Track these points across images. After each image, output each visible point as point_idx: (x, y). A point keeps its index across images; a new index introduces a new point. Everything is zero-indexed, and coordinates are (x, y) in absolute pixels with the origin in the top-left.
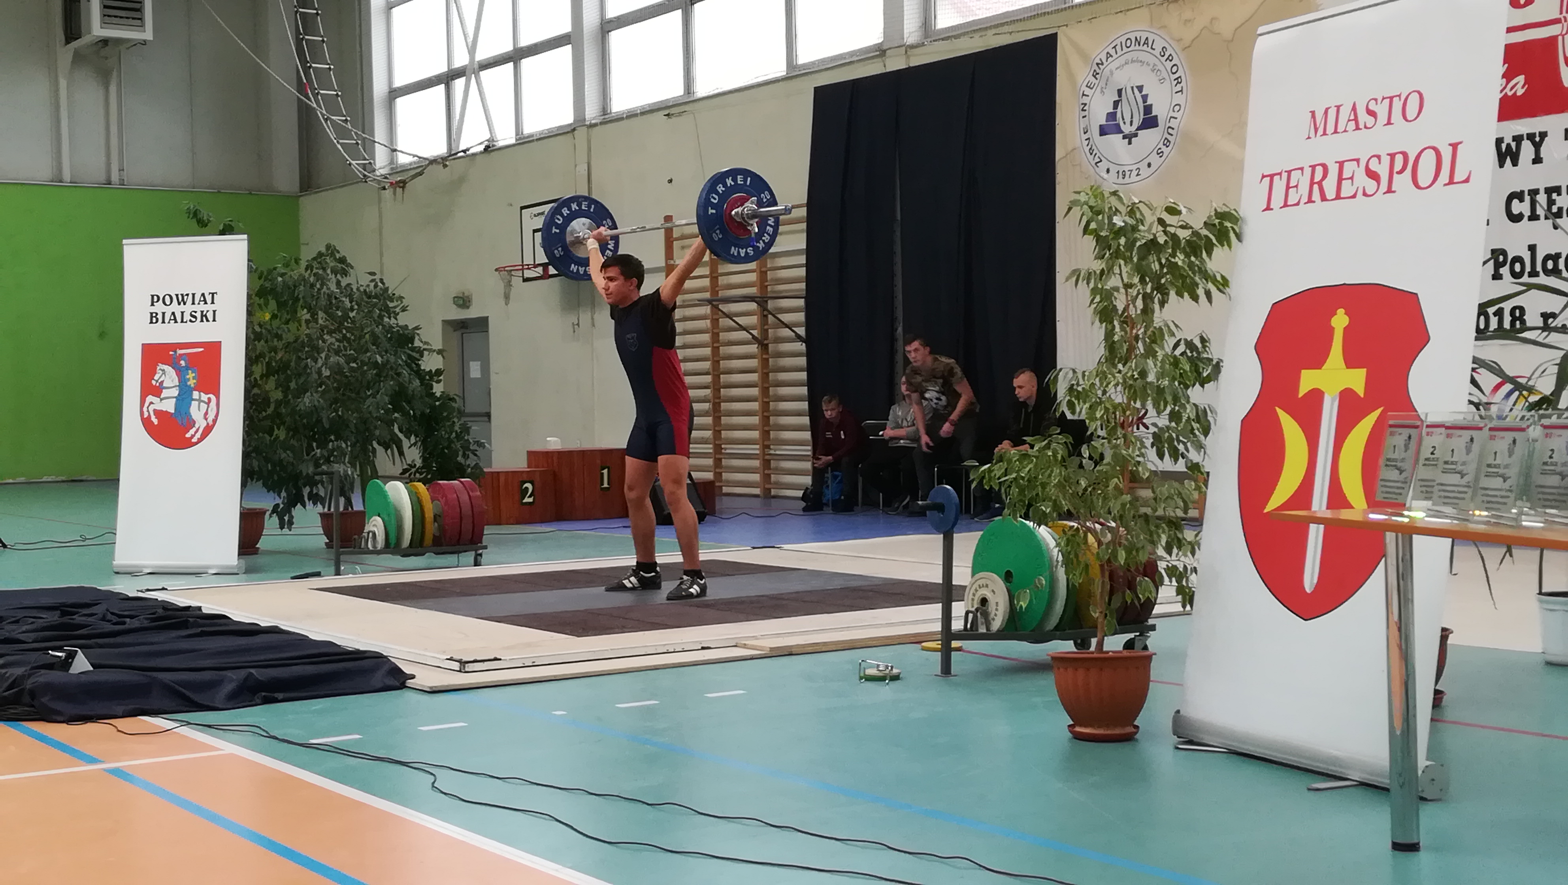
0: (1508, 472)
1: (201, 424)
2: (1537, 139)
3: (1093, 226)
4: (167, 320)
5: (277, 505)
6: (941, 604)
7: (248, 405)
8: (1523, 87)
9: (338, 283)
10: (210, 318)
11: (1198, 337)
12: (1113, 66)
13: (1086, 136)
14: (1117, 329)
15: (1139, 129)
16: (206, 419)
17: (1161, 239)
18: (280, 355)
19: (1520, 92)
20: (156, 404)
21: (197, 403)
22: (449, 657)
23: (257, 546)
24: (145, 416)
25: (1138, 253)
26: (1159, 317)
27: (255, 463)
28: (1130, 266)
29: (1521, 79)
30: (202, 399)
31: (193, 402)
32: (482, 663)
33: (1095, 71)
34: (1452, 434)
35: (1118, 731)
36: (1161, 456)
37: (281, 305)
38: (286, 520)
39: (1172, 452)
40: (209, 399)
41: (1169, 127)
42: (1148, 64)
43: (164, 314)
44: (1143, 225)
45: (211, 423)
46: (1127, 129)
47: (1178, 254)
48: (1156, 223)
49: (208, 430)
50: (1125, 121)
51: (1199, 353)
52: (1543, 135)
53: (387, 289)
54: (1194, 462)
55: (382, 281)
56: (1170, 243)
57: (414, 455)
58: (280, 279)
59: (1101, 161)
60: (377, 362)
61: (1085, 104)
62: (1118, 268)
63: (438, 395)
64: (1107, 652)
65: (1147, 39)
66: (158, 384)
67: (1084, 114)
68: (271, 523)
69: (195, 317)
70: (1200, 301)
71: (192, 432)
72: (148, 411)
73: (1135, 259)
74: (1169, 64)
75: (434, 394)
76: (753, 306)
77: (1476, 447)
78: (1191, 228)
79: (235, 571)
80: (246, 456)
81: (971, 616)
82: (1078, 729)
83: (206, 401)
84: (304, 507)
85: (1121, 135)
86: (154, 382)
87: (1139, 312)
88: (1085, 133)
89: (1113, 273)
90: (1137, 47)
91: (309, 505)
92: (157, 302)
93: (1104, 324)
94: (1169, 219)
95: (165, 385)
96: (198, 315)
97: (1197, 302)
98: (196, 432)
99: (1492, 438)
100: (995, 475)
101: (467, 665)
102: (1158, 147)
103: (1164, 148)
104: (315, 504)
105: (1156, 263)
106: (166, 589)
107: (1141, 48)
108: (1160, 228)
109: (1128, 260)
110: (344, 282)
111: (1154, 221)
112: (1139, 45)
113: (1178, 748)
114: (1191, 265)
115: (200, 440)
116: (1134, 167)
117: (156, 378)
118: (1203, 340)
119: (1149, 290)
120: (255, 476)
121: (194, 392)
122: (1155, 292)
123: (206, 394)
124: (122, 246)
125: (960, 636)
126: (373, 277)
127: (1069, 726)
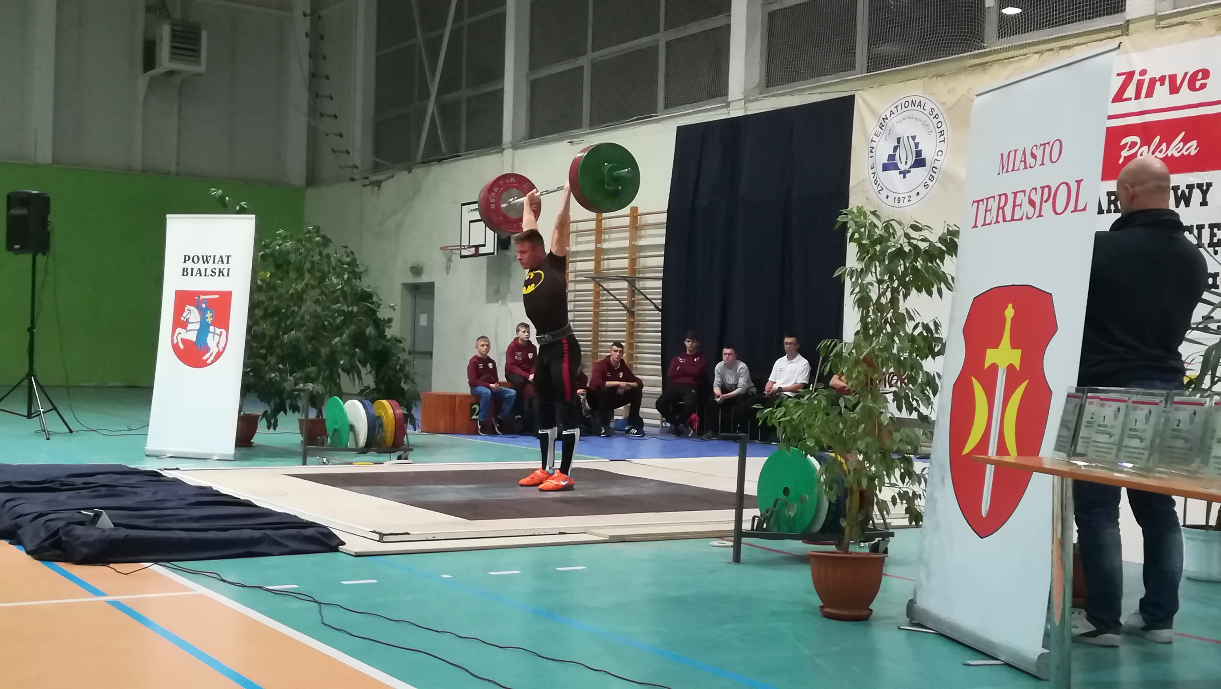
0: (1144, 435)
1: (214, 350)
2: (1205, 188)
3: (857, 236)
4: (194, 274)
5: (266, 412)
6: (734, 510)
7: (250, 337)
8: (1195, 150)
9: (320, 253)
10: (226, 274)
11: (932, 322)
12: (894, 121)
13: (873, 171)
14: (871, 314)
15: (911, 167)
16: (218, 347)
17: (907, 249)
18: (275, 302)
19: (1193, 153)
20: (182, 334)
21: (212, 334)
22: (372, 530)
23: (252, 441)
24: (175, 342)
25: (888, 258)
26: (903, 305)
27: (252, 380)
28: (883, 267)
29: (1194, 143)
30: (216, 332)
31: (209, 334)
32: (395, 536)
33: (881, 123)
34: (1104, 404)
35: (857, 613)
36: (900, 409)
37: (278, 266)
38: (272, 422)
39: (907, 406)
40: (221, 333)
41: (933, 167)
42: (921, 121)
43: (192, 269)
44: (894, 238)
45: (221, 350)
46: (902, 167)
47: (919, 259)
48: (903, 236)
49: (219, 355)
50: (902, 161)
51: (932, 334)
52: (1209, 185)
53: (354, 260)
54: (924, 414)
55: (352, 252)
56: (913, 252)
57: (369, 380)
58: (278, 247)
59: (882, 190)
60: (344, 311)
61: (873, 148)
62: (874, 268)
63: (388, 337)
64: (852, 553)
65: (920, 102)
66: (185, 320)
67: (871, 154)
68: (262, 424)
69: (215, 273)
70: (933, 296)
71: (207, 355)
72: (177, 339)
73: (887, 262)
74: (936, 121)
75: (386, 336)
76: (625, 284)
77: (1121, 415)
78: (928, 241)
79: (232, 458)
80: (245, 374)
81: (756, 518)
82: (827, 610)
83: (219, 334)
84: (286, 413)
85: (898, 171)
86: (182, 319)
87: (888, 300)
88: (872, 169)
89: (871, 272)
90: (913, 108)
91: (290, 413)
92: (189, 260)
93: (861, 309)
94: (913, 234)
95: (190, 321)
96: (217, 271)
97: (931, 297)
98: (211, 355)
99: (1135, 409)
100: (776, 417)
101: (384, 537)
102: (924, 182)
103: (929, 182)
104: (294, 411)
105: (902, 266)
106: (179, 469)
107: (915, 108)
108: (906, 240)
109: (882, 262)
110: (325, 252)
111: (901, 236)
112: (914, 106)
113: (899, 628)
114: (926, 268)
115: (212, 362)
116: (906, 195)
117: (184, 315)
118: (936, 325)
119: (895, 284)
120: (252, 391)
121: (211, 327)
122: (901, 287)
123: (219, 328)
124: (165, 219)
125: (748, 534)
126: (346, 250)
127: (821, 607)
